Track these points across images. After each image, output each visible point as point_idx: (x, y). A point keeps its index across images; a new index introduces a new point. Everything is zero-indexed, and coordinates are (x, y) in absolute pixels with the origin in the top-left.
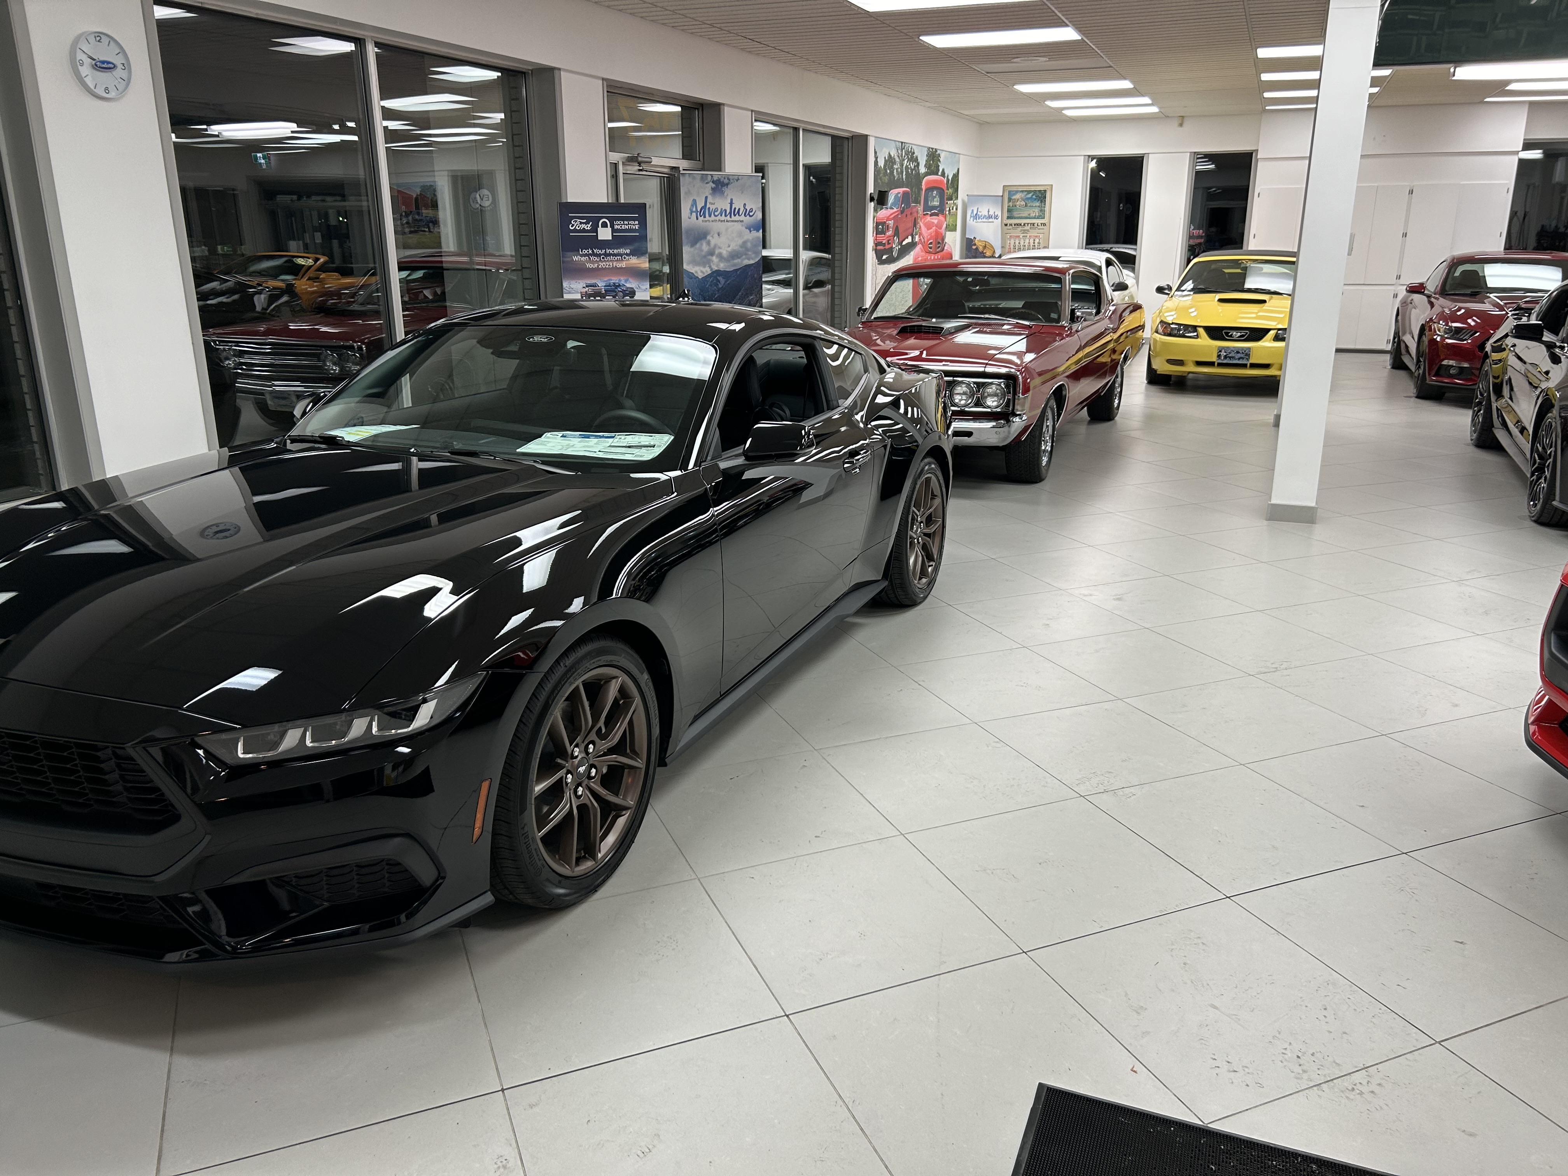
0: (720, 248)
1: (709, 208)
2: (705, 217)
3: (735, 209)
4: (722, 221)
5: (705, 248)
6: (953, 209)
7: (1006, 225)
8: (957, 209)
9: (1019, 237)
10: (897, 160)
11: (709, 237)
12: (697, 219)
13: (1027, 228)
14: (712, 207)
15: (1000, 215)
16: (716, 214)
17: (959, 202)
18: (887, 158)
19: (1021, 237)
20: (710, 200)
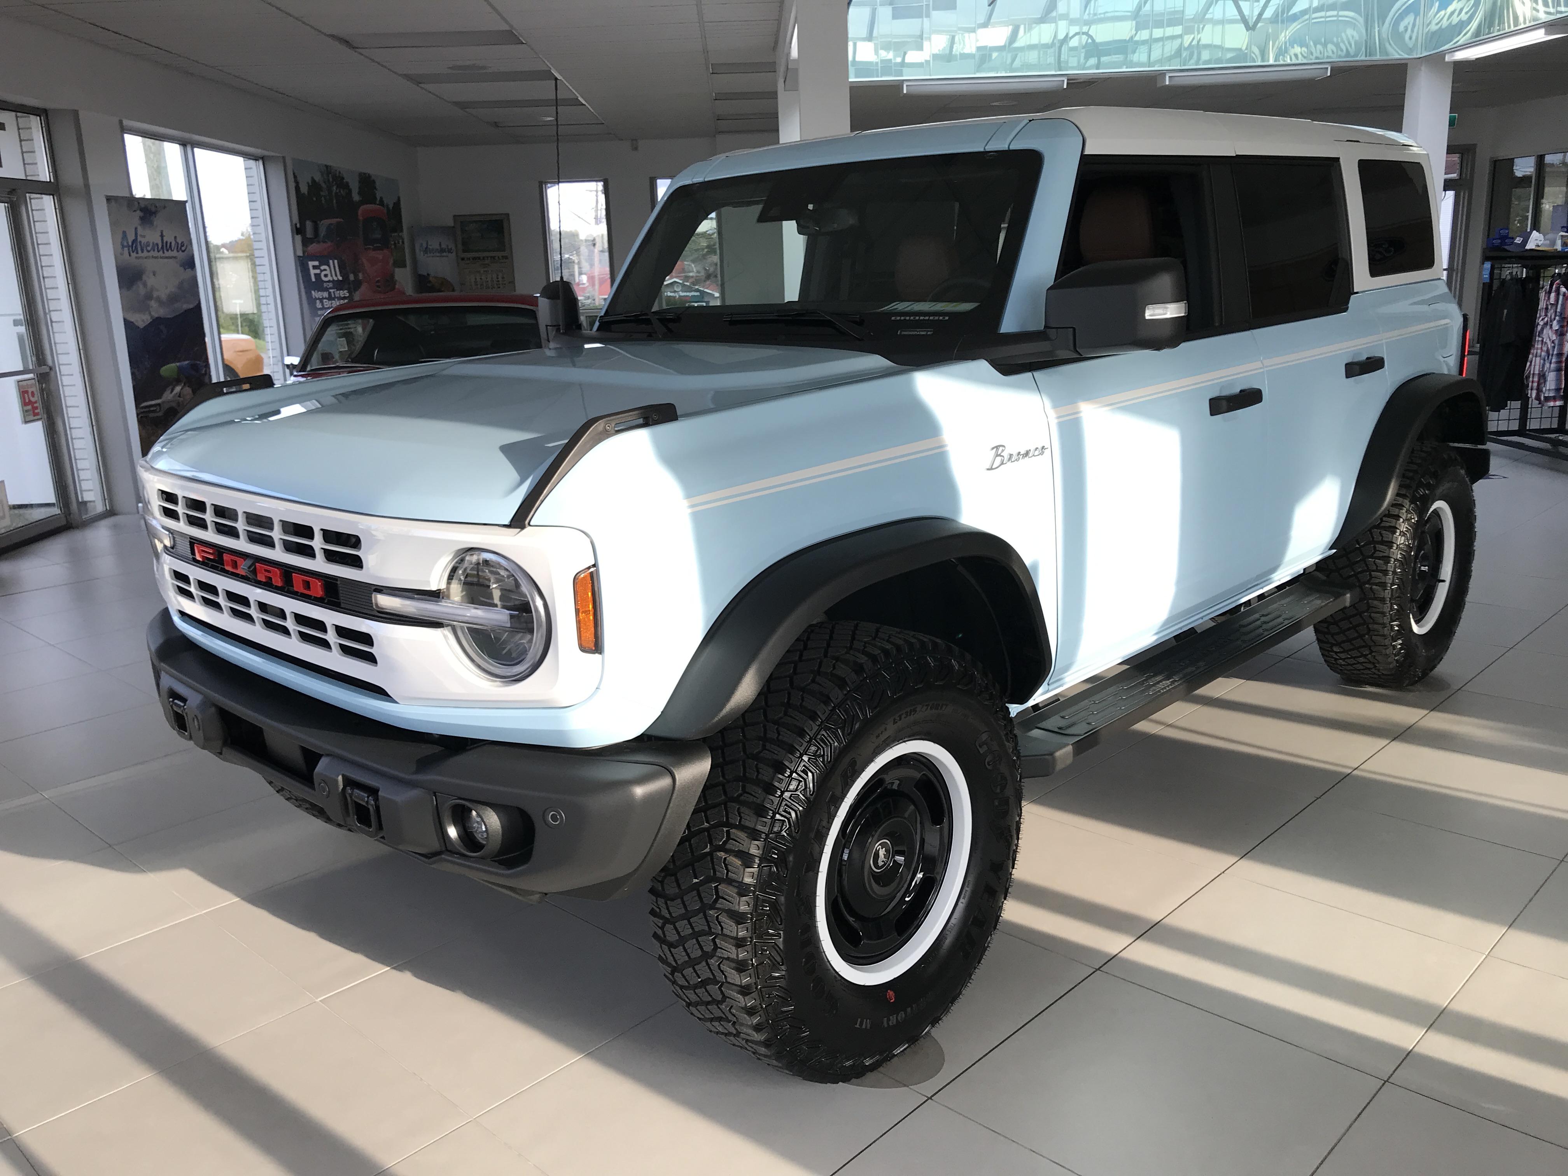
0: (158, 290)
1: (140, 242)
2: (137, 253)
3: (167, 242)
4: (156, 258)
5: (142, 291)
6: (399, 243)
7: (463, 259)
8: (403, 242)
9: (479, 272)
10: (323, 185)
11: (144, 277)
12: (130, 255)
13: (487, 262)
14: (144, 241)
15: (453, 248)
16: (149, 248)
17: (405, 234)
18: (311, 184)
19: (482, 272)
20: (140, 231)
